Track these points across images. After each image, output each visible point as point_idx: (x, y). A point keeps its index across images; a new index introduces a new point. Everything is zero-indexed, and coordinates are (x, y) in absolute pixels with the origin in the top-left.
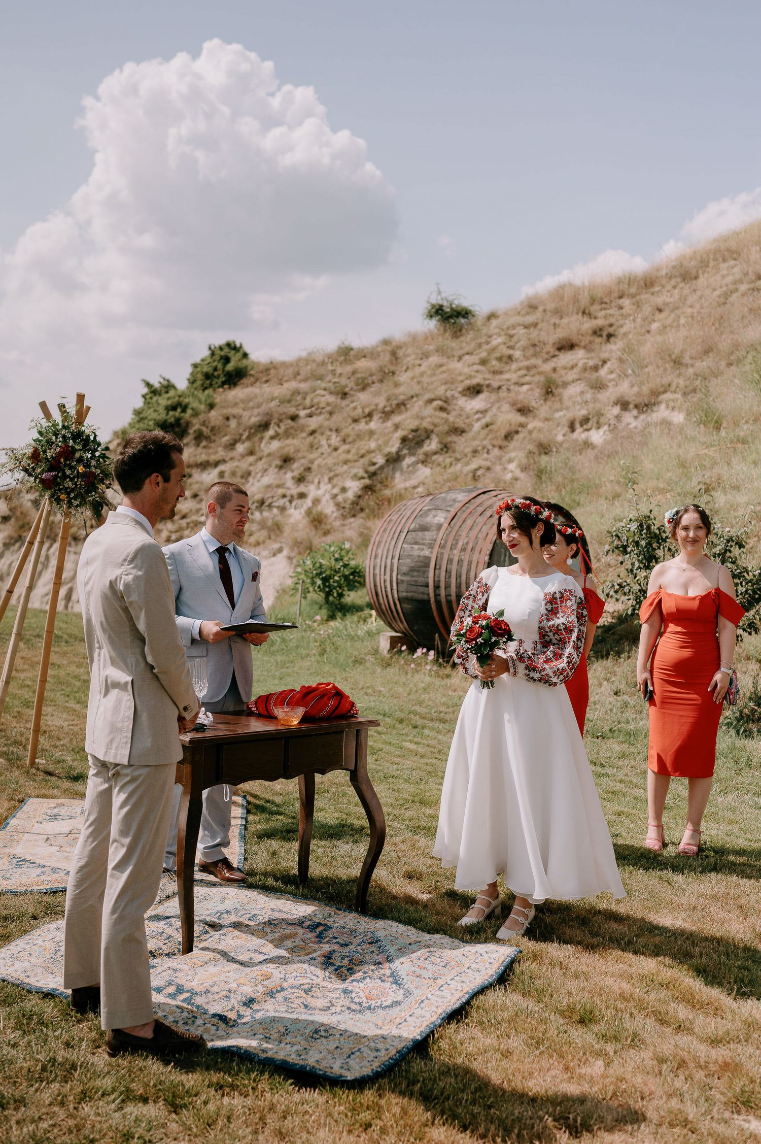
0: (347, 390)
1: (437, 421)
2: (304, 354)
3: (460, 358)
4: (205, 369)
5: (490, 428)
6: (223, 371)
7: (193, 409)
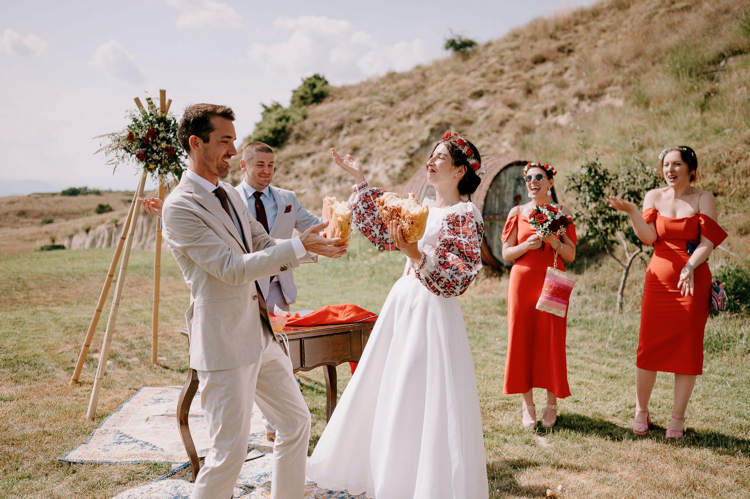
0: (394, 100)
1: (453, 116)
3: (468, 73)
4: (301, 93)
5: (490, 119)
6: (312, 93)
7: (293, 120)
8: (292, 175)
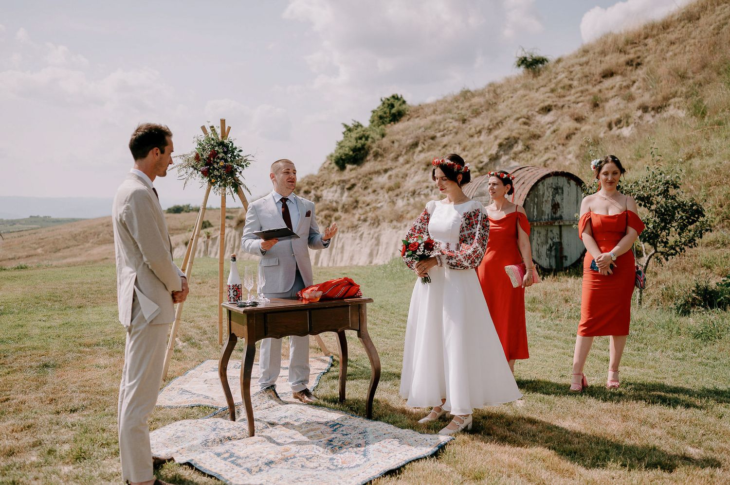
0: (465, 117)
1: (521, 131)
2: (440, 98)
3: (537, 90)
4: (379, 114)
5: (556, 132)
6: (390, 113)
7: (372, 138)
8: (370, 190)
